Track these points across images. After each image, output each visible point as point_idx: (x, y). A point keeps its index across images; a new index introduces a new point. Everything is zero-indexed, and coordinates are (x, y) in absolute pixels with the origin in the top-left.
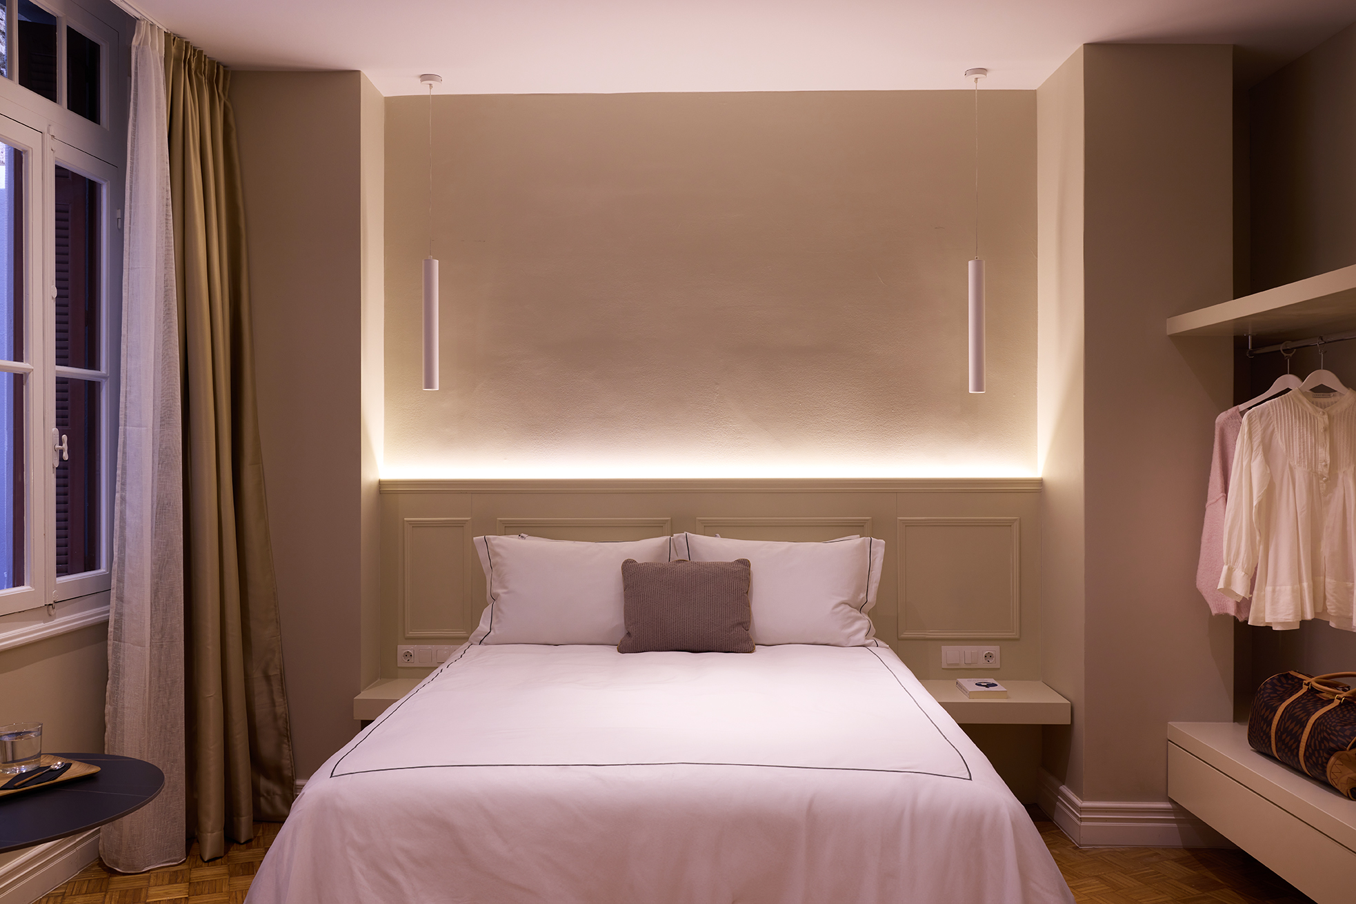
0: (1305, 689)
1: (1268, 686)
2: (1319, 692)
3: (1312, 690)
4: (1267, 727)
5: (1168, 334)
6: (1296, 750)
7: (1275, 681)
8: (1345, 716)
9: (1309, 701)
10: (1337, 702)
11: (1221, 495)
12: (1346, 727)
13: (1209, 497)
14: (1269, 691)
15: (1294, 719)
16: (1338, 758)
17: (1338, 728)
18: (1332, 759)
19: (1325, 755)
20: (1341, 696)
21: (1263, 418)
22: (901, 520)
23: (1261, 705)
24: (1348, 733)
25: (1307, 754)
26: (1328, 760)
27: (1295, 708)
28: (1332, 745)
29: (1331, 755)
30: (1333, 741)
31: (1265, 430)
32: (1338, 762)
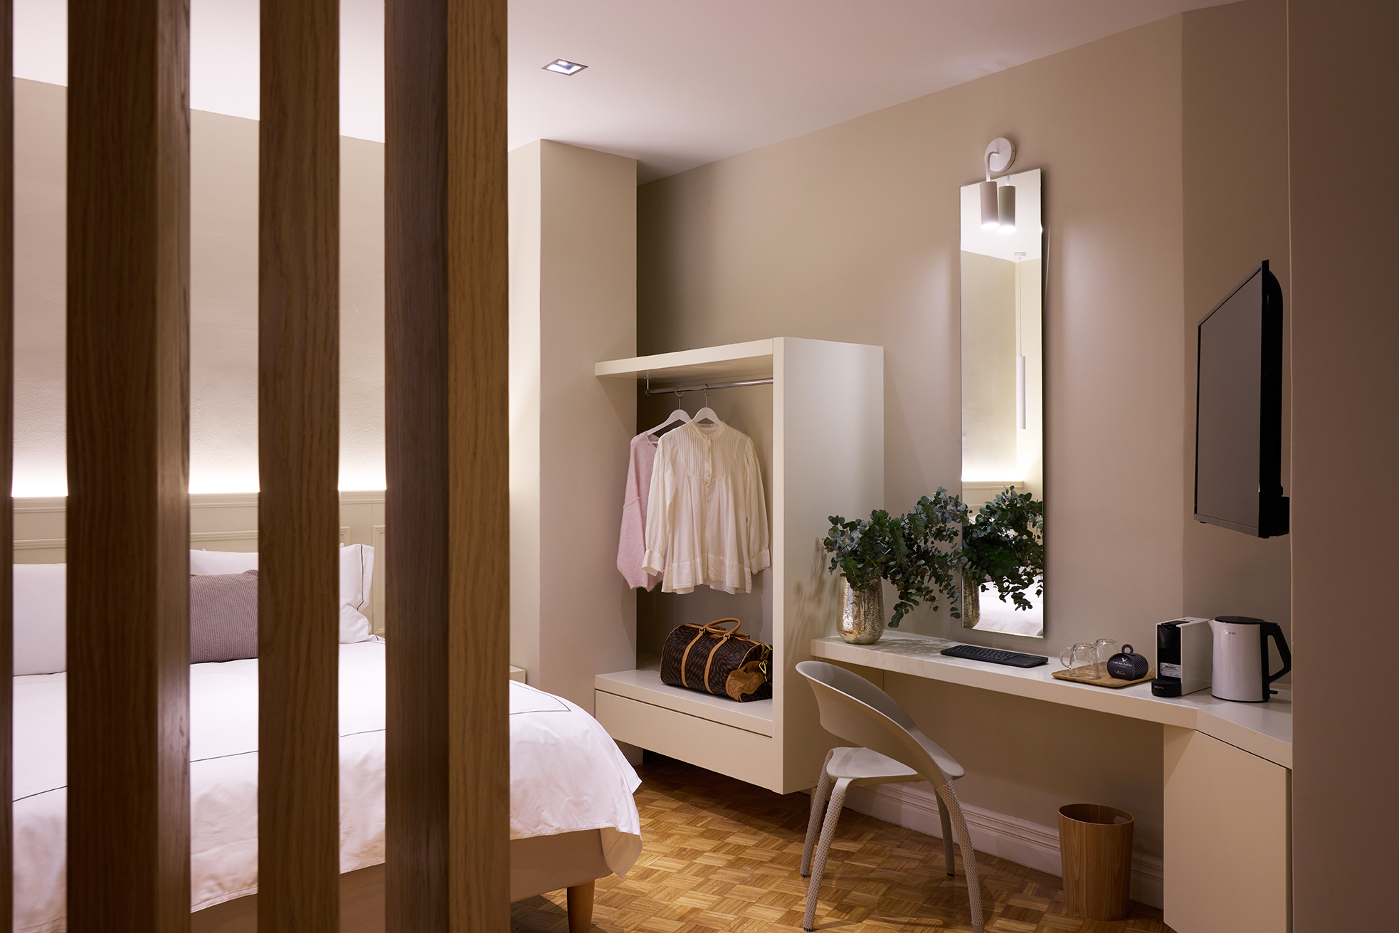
0: (701, 634)
1: (674, 635)
2: (712, 634)
3: (707, 634)
4: (678, 664)
5: (598, 373)
6: (702, 676)
7: (677, 632)
8: (733, 647)
9: (706, 641)
10: (725, 639)
11: (637, 498)
12: (737, 654)
13: (626, 500)
14: (675, 639)
15: (698, 656)
16: (733, 676)
17: (731, 655)
18: (729, 676)
19: (725, 675)
20: (728, 634)
21: (672, 441)
22: (376, 528)
23: (671, 650)
24: (738, 657)
25: (711, 677)
26: (727, 677)
27: (698, 648)
28: (729, 667)
29: (729, 674)
30: (729, 664)
31: (672, 449)
32: (733, 678)
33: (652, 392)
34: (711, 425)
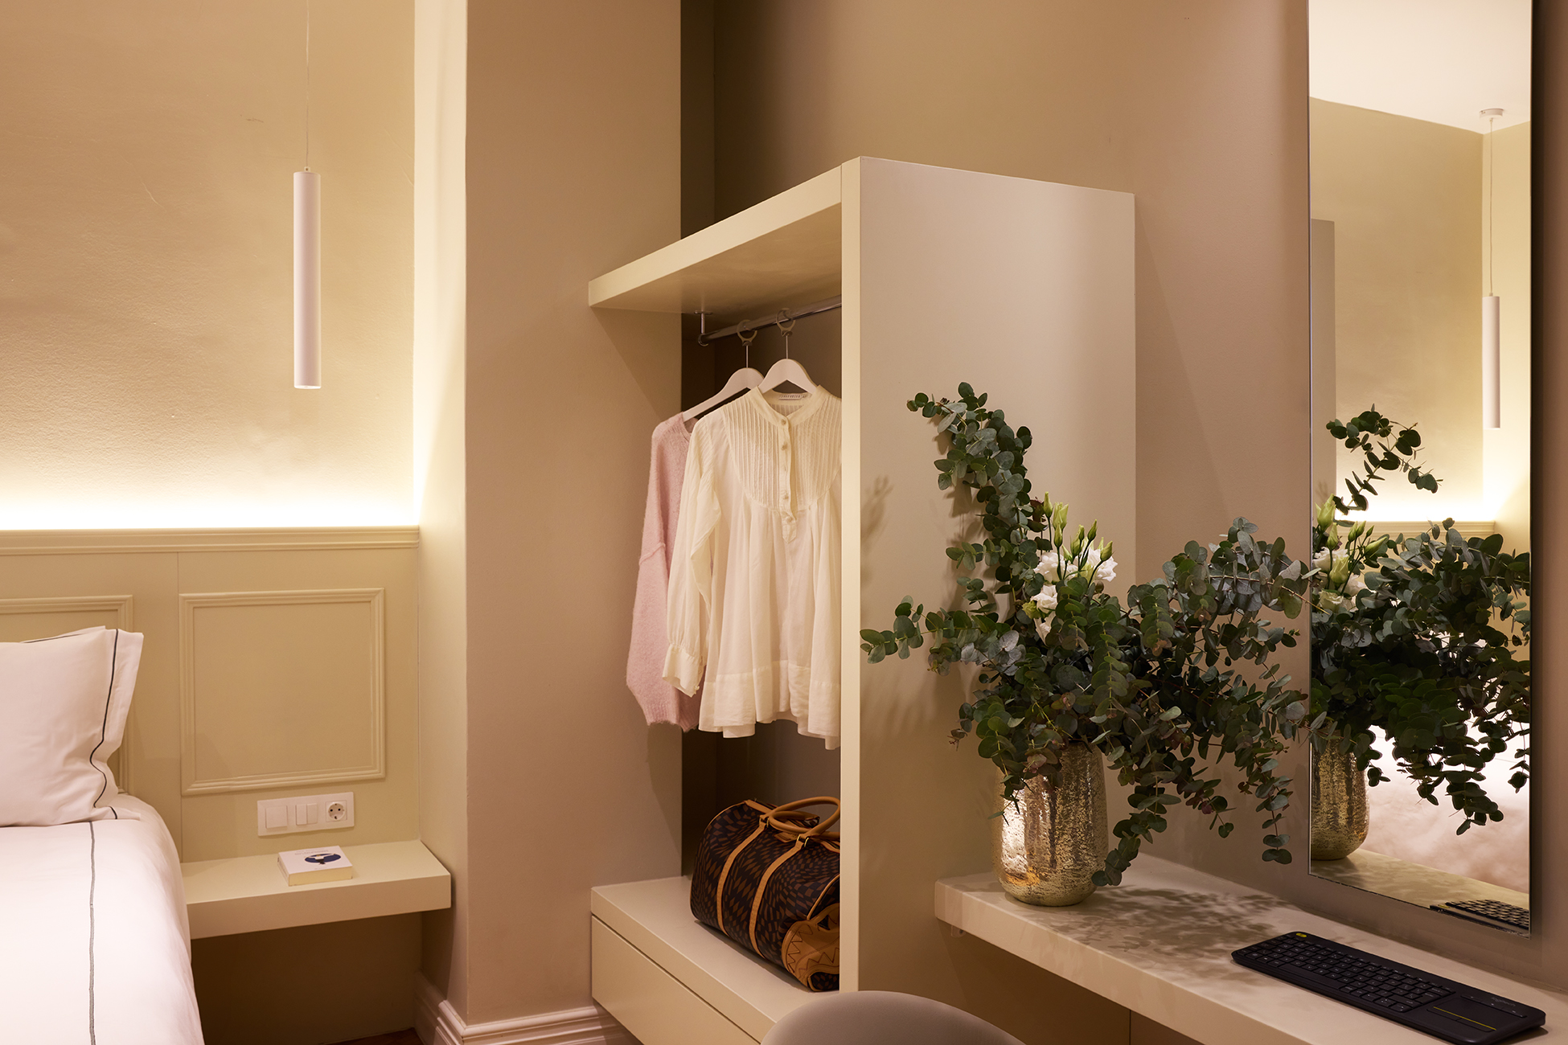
0: (762, 825)
1: (717, 826)
2: (777, 832)
3: (769, 829)
4: (712, 889)
5: (591, 304)
6: (746, 923)
7: (726, 818)
8: (807, 866)
9: (765, 845)
10: (799, 845)
11: (659, 545)
12: (807, 885)
13: (643, 550)
14: (716, 833)
15: (745, 875)
16: (797, 932)
17: (797, 886)
18: (789, 935)
19: (780, 929)
20: (804, 836)
21: (715, 431)
22: (185, 598)
23: (706, 856)
24: (809, 893)
25: (759, 929)
26: (783, 936)
27: (746, 859)
28: (789, 914)
29: (787, 929)
30: (789, 906)
31: (717, 448)
32: (796, 938)
33: (711, 337)
34: (801, 395)
